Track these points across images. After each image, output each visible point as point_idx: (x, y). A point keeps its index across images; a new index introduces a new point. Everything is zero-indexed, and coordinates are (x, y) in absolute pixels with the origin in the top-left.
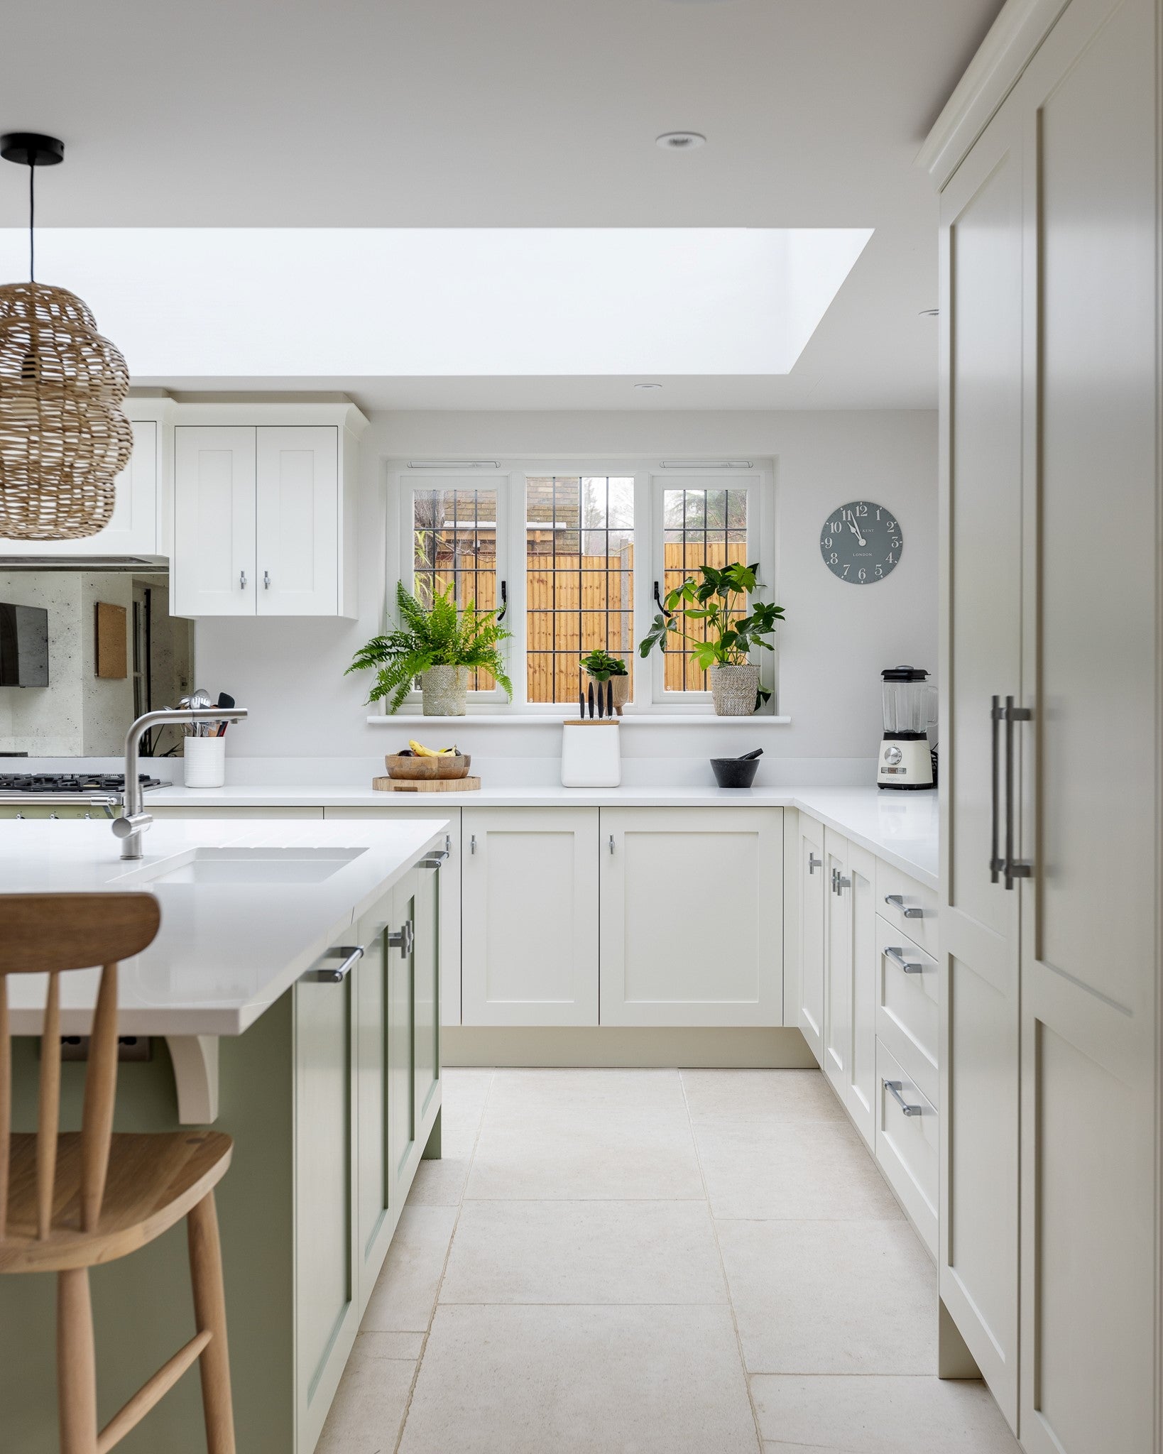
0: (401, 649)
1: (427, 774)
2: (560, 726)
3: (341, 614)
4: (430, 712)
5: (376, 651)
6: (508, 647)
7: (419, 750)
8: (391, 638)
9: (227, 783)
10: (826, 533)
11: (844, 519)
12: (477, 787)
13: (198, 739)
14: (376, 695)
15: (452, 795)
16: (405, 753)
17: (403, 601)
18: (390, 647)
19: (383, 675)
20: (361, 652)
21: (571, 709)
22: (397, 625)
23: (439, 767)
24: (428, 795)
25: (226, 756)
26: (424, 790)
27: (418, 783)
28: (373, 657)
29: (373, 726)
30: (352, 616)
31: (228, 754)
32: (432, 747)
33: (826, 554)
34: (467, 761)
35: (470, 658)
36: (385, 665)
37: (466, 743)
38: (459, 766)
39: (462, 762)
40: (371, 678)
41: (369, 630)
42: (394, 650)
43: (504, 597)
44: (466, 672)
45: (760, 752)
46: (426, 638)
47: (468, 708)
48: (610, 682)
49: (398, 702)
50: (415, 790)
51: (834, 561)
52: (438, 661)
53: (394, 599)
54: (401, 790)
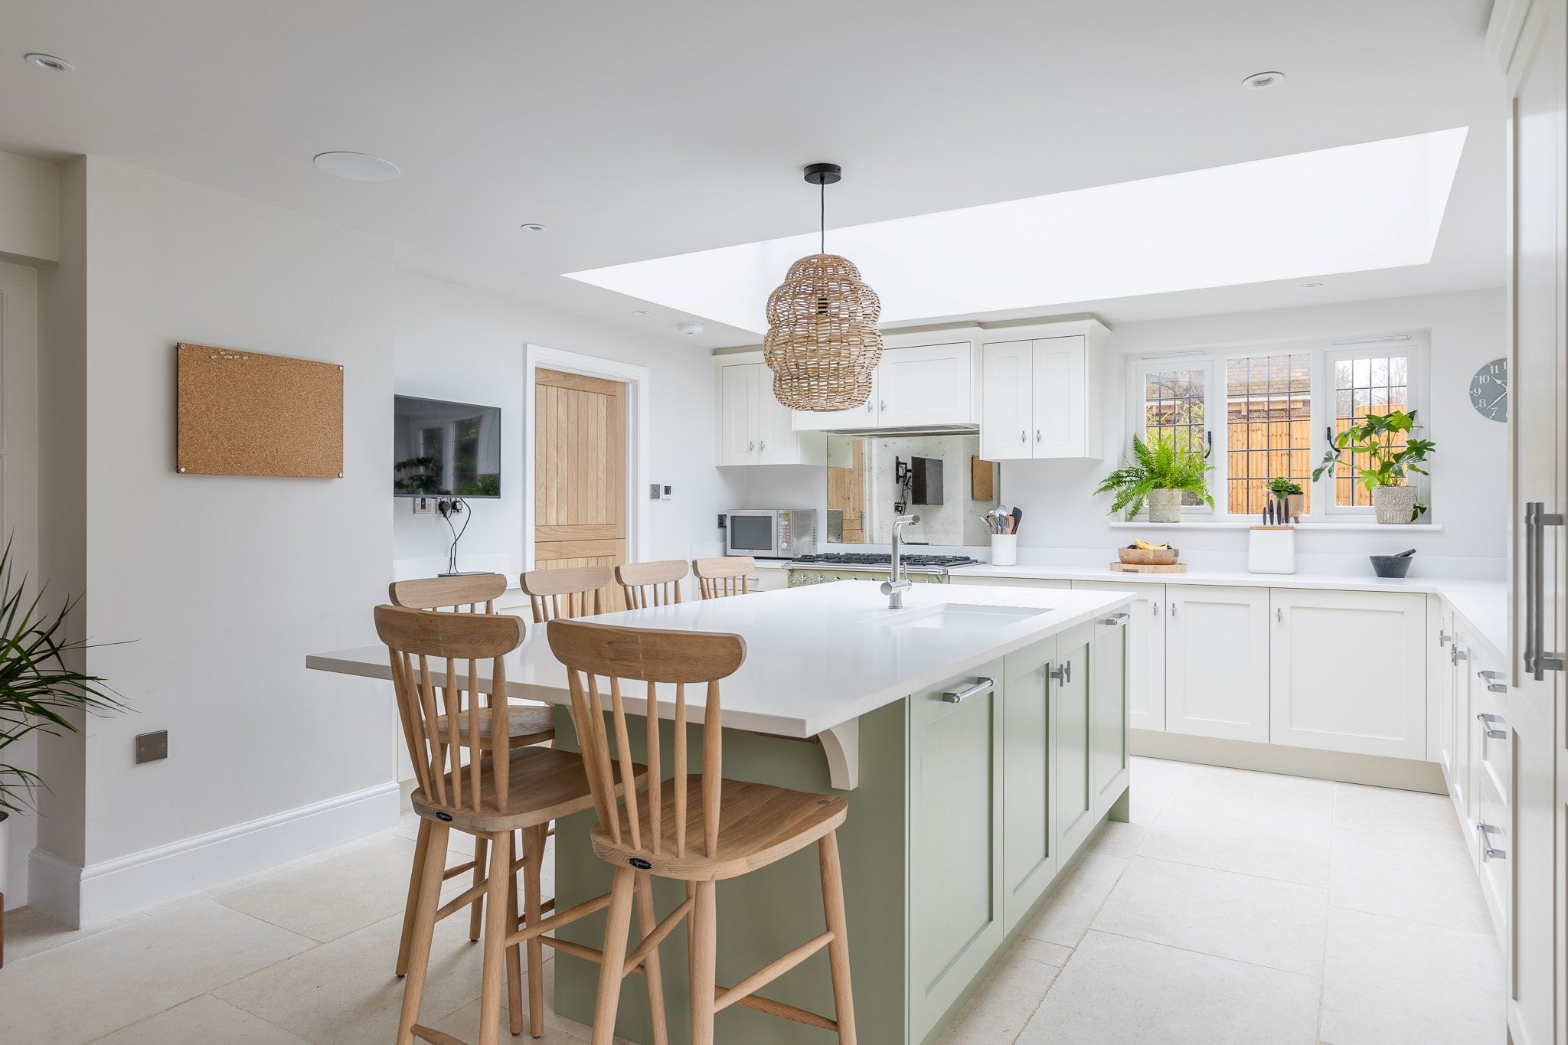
0: (1134, 479)
1: (1145, 561)
2: (1247, 530)
3: (1087, 457)
4: (1155, 519)
5: (1117, 479)
6: (1212, 476)
7: (1140, 544)
8: (1126, 472)
9: (1017, 564)
10: (1475, 383)
11: (1492, 372)
12: (1184, 571)
13: (999, 535)
14: (1117, 507)
15: (1163, 575)
16: (1134, 547)
17: (1138, 447)
18: (1126, 477)
19: (1119, 495)
20: (1105, 480)
21: (1257, 519)
22: (1133, 462)
23: (1154, 557)
24: (1146, 575)
26: (1143, 572)
27: (1139, 567)
28: (1114, 484)
29: (1114, 529)
30: (1097, 456)
31: (1018, 545)
32: (1152, 543)
33: (1475, 400)
34: (1176, 553)
35: (1182, 483)
36: (1124, 488)
37: (1175, 540)
38: (1170, 556)
39: (1171, 552)
40: (1112, 497)
41: (1111, 466)
42: (1128, 479)
43: (1210, 442)
44: (1179, 493)
45: (1413, 551)
46: (1152, 471)
47: (1182, 517)
48: (1287, 499)
49: (1134, 513)
50: (1137, 571)
51: (1483, 405)
52: (1159, 486)
53: (1131, 445)
54: (1127, 571)
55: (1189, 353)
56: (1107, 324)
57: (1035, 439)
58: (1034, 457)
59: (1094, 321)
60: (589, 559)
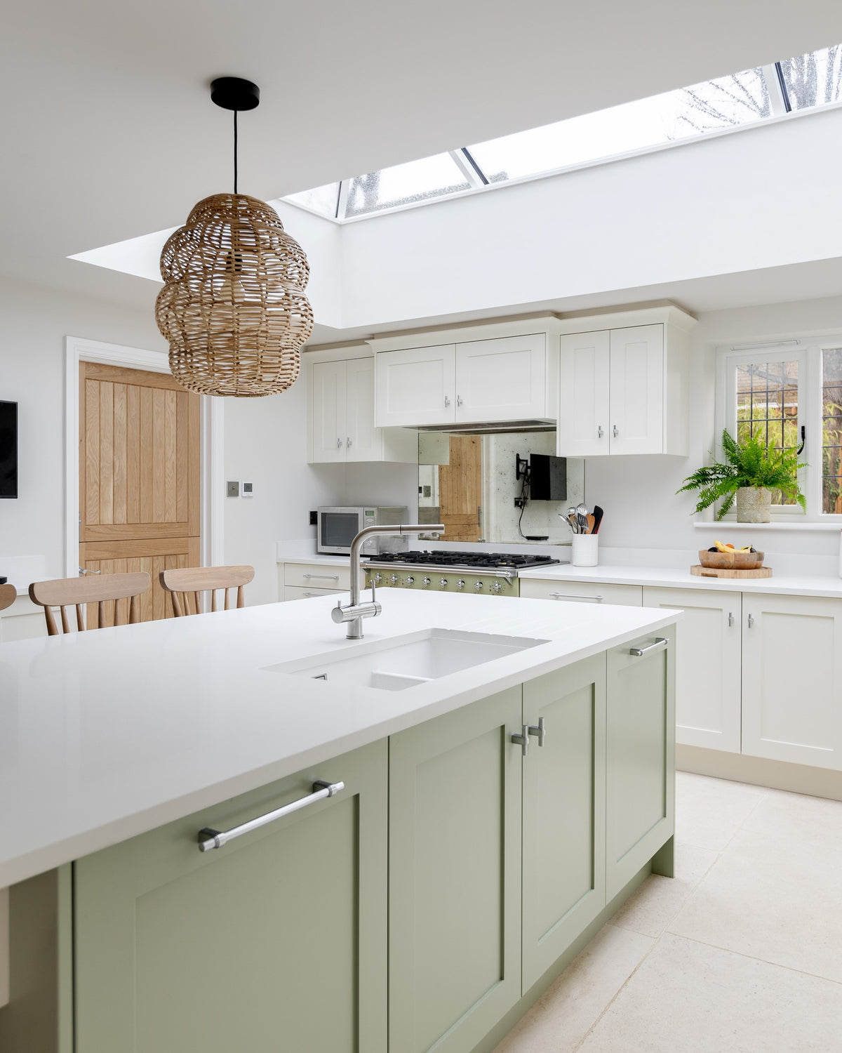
0: (720, 476)
1: (726, 565)
2: (839, 532)
3: (665, 452)
4: (741, 520)
5: (702, 477)
6: (806, 473)
7: (720, 547)
8: (713, 469)
9: (600, 563)
12: (770, 576)
13: (579, 535)
14: (702, 506)
15: (744, 582)
16: (714, 550)
17: (728, 444)
18: (712, 475)
19: (703, 494)
20: (689, 478)
22: (722, 459)
23: (735, 561)
24: (726, 581)
25: (599, 546)
26: (723, 577)
27: (718, 572)
28: (699, 481)
29: (698, 529)
30: (680, 452)
31: (600, 546)
32: (735, 545)
34: (761, 557)
35: (771, 480)
36: (709, 485)
37: (760, 543)
38: (753, 559)
39: (754, 556)
41: (697, 463)
42: (713, 477)
43: (803, 437)
44: (767, 492)
46: (740, 468)
47: (772, 517)
49: (724, 511)
50: (716, 576)
52: (747, 484)
53: (720, 442)
54: (707, 575)
55: (781, 343)
56: (692, 313)
57: (612, 434)
58: (613, 453)
59: (671, 309)
60: (155, 558)
